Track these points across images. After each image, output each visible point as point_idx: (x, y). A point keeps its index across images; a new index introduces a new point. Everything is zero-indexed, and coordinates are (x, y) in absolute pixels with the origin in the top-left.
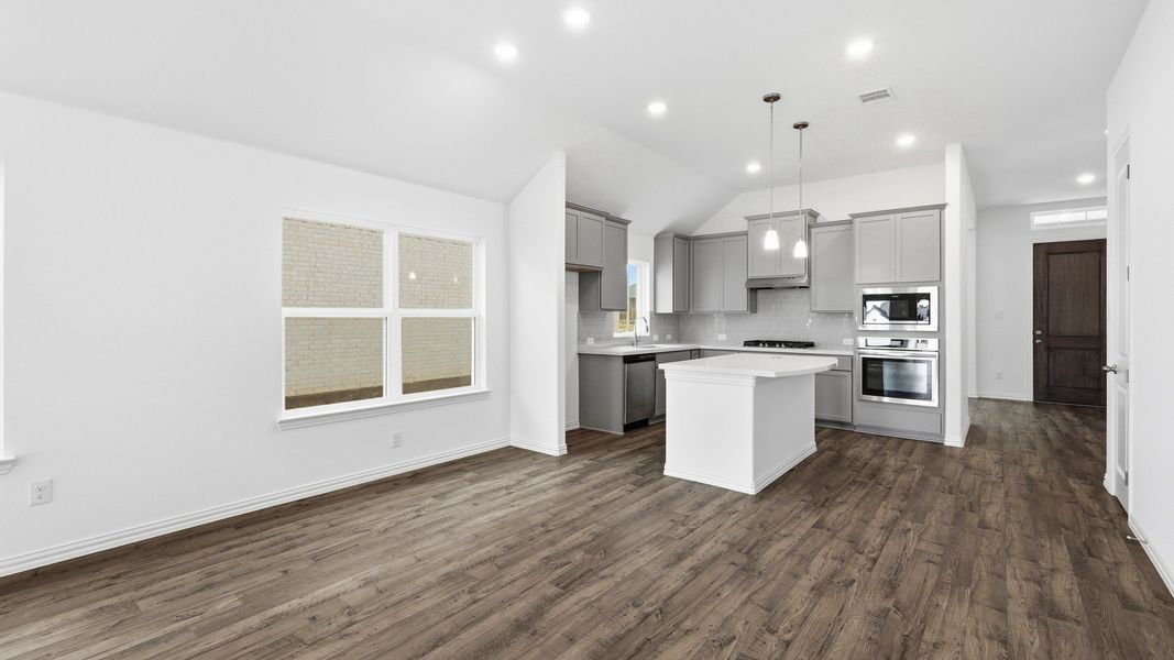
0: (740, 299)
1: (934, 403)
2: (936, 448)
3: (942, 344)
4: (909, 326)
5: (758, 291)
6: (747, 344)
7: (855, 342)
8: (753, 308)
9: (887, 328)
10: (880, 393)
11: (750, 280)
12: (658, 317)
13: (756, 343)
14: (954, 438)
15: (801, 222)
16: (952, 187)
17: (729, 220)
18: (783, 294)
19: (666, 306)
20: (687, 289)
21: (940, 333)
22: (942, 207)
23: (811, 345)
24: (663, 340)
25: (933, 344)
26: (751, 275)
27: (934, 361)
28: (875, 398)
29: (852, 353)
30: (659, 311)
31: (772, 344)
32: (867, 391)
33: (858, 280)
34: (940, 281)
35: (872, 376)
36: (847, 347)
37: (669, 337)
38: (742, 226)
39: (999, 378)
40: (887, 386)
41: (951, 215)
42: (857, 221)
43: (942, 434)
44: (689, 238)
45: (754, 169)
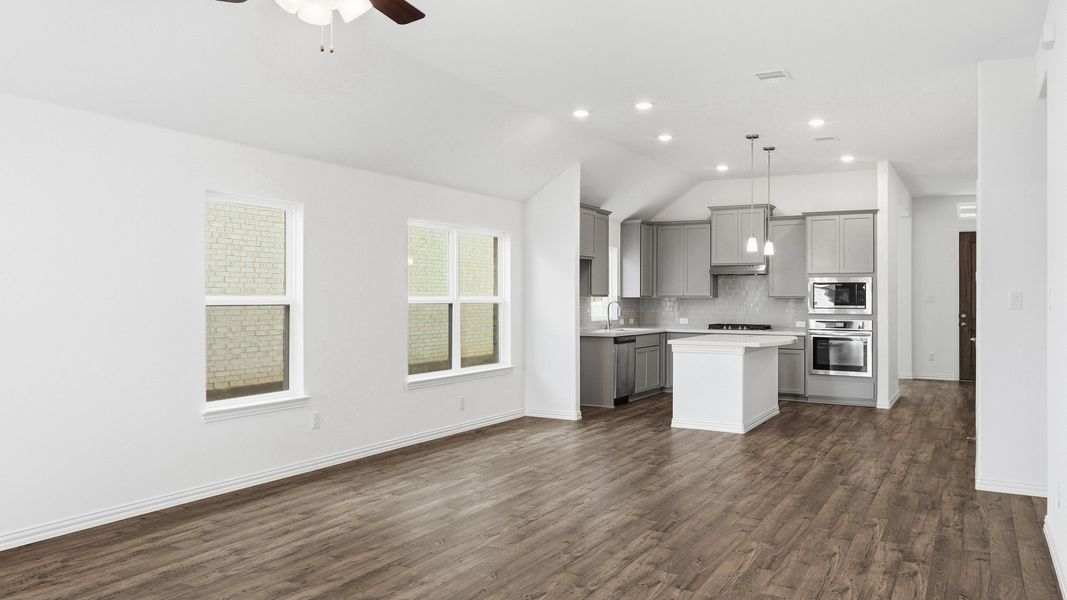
0: (704, 287)
1: (869, 374)
2: (870, 411)
3: (874, 325)
4: (852, 310)
5: (722, 277)
6: (712, 327)
7: (807, 325)
8: (715, 294)
9: (832, 311)
10: (827, 367)
11: (713, 267)
12: (625, 301)
13: (720, 326)
14: (884, 403)
15: (761, 213)
16: (882, 192)
17: (693, 208)
18: (741, 280)
19: (634, 291)
20: (652, 274)
21: (873, 316)
22: (875, 212)
23: (768, 328)
24: (627, 325)
25: (868, 325)
26: (715, 262)
27: (869, 339)
28: (821, 372)
29: (804, 334)
30: (627, 295)
31: (735, 327)
32: (817, 366)
33: (809, 271)
34: (873, 272)
35: (821, 353)
36: (800, 329)
37: (632, 321)
38: (704, 214)
39: (931, 360)
40: (832, 362)
41: (882, 219)
42: (809, 219)
43: (875, 399)
44: (651, 224)
45: (722, 168)
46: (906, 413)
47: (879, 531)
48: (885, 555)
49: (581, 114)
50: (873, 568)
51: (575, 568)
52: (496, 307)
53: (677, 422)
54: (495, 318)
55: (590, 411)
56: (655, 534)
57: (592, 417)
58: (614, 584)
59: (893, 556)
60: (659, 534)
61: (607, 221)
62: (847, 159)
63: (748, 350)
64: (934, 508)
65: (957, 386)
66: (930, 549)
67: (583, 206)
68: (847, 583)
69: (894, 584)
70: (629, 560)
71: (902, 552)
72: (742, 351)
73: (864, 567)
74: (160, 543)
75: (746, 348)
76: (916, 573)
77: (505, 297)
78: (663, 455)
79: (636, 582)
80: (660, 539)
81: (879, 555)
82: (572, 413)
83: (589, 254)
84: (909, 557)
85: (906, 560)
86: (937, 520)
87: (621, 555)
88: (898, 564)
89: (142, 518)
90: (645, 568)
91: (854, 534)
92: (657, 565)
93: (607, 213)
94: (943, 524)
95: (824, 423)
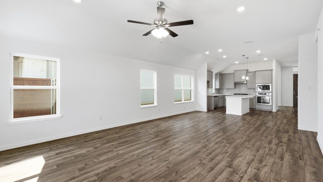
0: (233, 86)
1: (271, 104)
2: (271, 112)
3: (272, 94)
4: (267, 91)
5: (236, 84)
6: (234, 94)
7: (256, 94)
8: (235, 88)
9: (262, 91)
10: (261, 103)
11: (235, 82)
12: (216, 89)
13: (236, 94)
14: (274, 110)
15: (245, 72)
16: (274, 66)
17: (230, 70)
18: (241, 85)
19: (218, 87)
20: (222, 84)
21: (272, 92)
22: (272, 70)
23: (247, 94)
24: (216, 94)
25: (270, 94)
26: (235, 81)
27: (271, 97)
28: (259, 104)
29: (255, 96)
30: (216, 88)
31: (240, 94)
32: (258, 102)
33: (256, 83)
34: (272, 83)
35: (259, 100)
36: (254, 95)
37: (217, 93)
38: (233, 72)
40: (262, 102)
41: (274, 72)
42: (256, 72)
43: (272, 110)
44: (221, 74)
45: (237, 62)
46: (280, 113)
47: (274, 136)
48: (275, 141)
49: (207, 53)
50: (272, 143)
51: (207, 138)
52: (191, 90)
53: (227, 113)
54: (191, 92)
55: (209, 110)
56: (223, 133)
57: (209, 111)
58: (214, 142)
59: (277, 142)
60: (224, 133)
61: (212, 74)
62: (265, 59)
63: (243, 99)
64: (287, 132)
65: (293, 108)
66: (287, 141)
67: (208, 71)
68: (266, 146)
69: (278, 147)
70: (218, 138)
71: (279, 141)
72: (241, 99)
73: (270, 143)
74: (134, 128)
75: (242, 98)
76: (283, 145)
77: (193, 88)
78: (224, 119)
79: (219, 142)
80: (224, 134)
81: (274, 141)
82: (205, 110)
83: (209, 80)
84: (281, 142)
85: (280, 142)
86: (288, 135)
87: (216, 137)
88: (278, 143)
89: (131, 124)
90: (221, 139)
91: (268, 137)
92: (224, 139)
93: (212, 72)
94: (290, 136)
95: (260, 114)
